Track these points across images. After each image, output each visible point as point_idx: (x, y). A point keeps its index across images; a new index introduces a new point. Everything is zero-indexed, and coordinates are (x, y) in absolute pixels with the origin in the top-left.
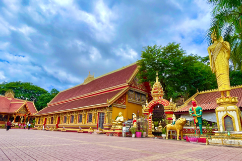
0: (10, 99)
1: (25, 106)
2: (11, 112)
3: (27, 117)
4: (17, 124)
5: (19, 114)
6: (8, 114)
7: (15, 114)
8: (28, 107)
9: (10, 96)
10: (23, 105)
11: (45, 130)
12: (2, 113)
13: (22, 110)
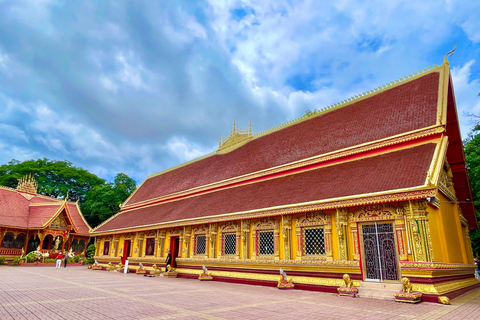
0: (29, 197)
1: (64, 212)
2: (31, 226)
3: (68, 237)
4: (47, 255)
5: (50, 232)
6: (26, 231)
7: (42, 231)
8: (70, 214)
9: (27, 189)
10: (59, 211)
11: (131, 271)
12: (13, 229)
13: (57, 222)
